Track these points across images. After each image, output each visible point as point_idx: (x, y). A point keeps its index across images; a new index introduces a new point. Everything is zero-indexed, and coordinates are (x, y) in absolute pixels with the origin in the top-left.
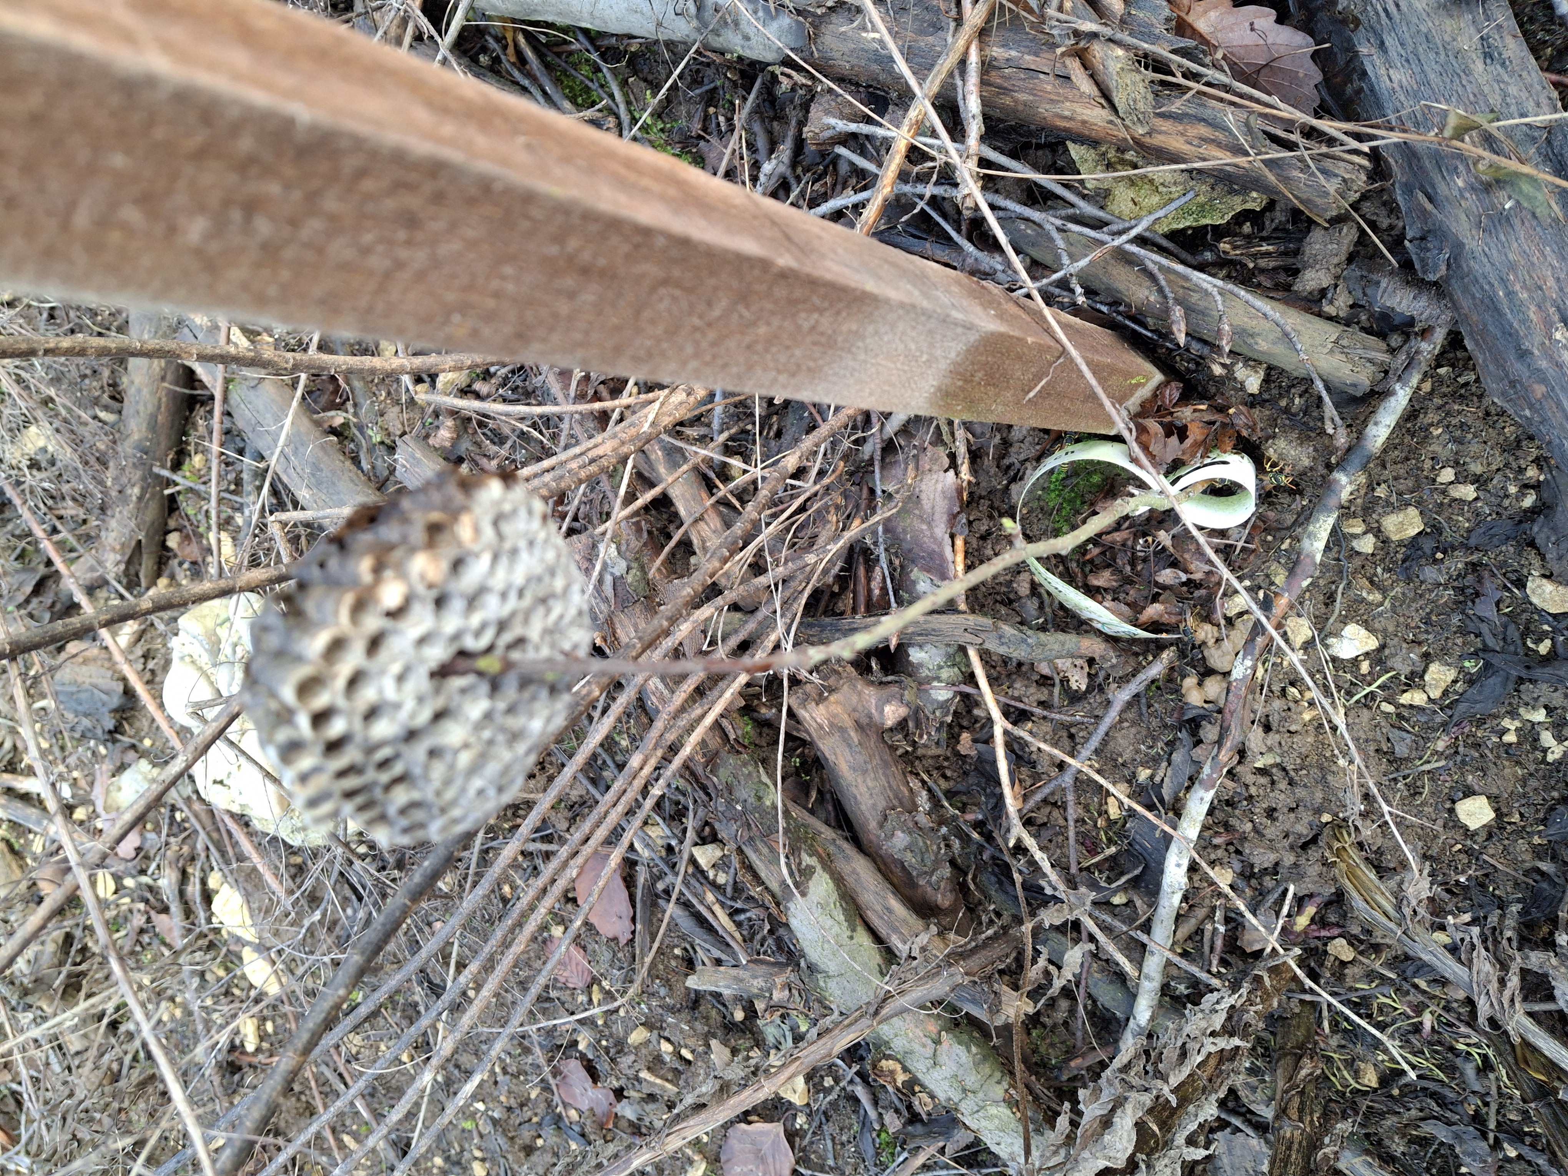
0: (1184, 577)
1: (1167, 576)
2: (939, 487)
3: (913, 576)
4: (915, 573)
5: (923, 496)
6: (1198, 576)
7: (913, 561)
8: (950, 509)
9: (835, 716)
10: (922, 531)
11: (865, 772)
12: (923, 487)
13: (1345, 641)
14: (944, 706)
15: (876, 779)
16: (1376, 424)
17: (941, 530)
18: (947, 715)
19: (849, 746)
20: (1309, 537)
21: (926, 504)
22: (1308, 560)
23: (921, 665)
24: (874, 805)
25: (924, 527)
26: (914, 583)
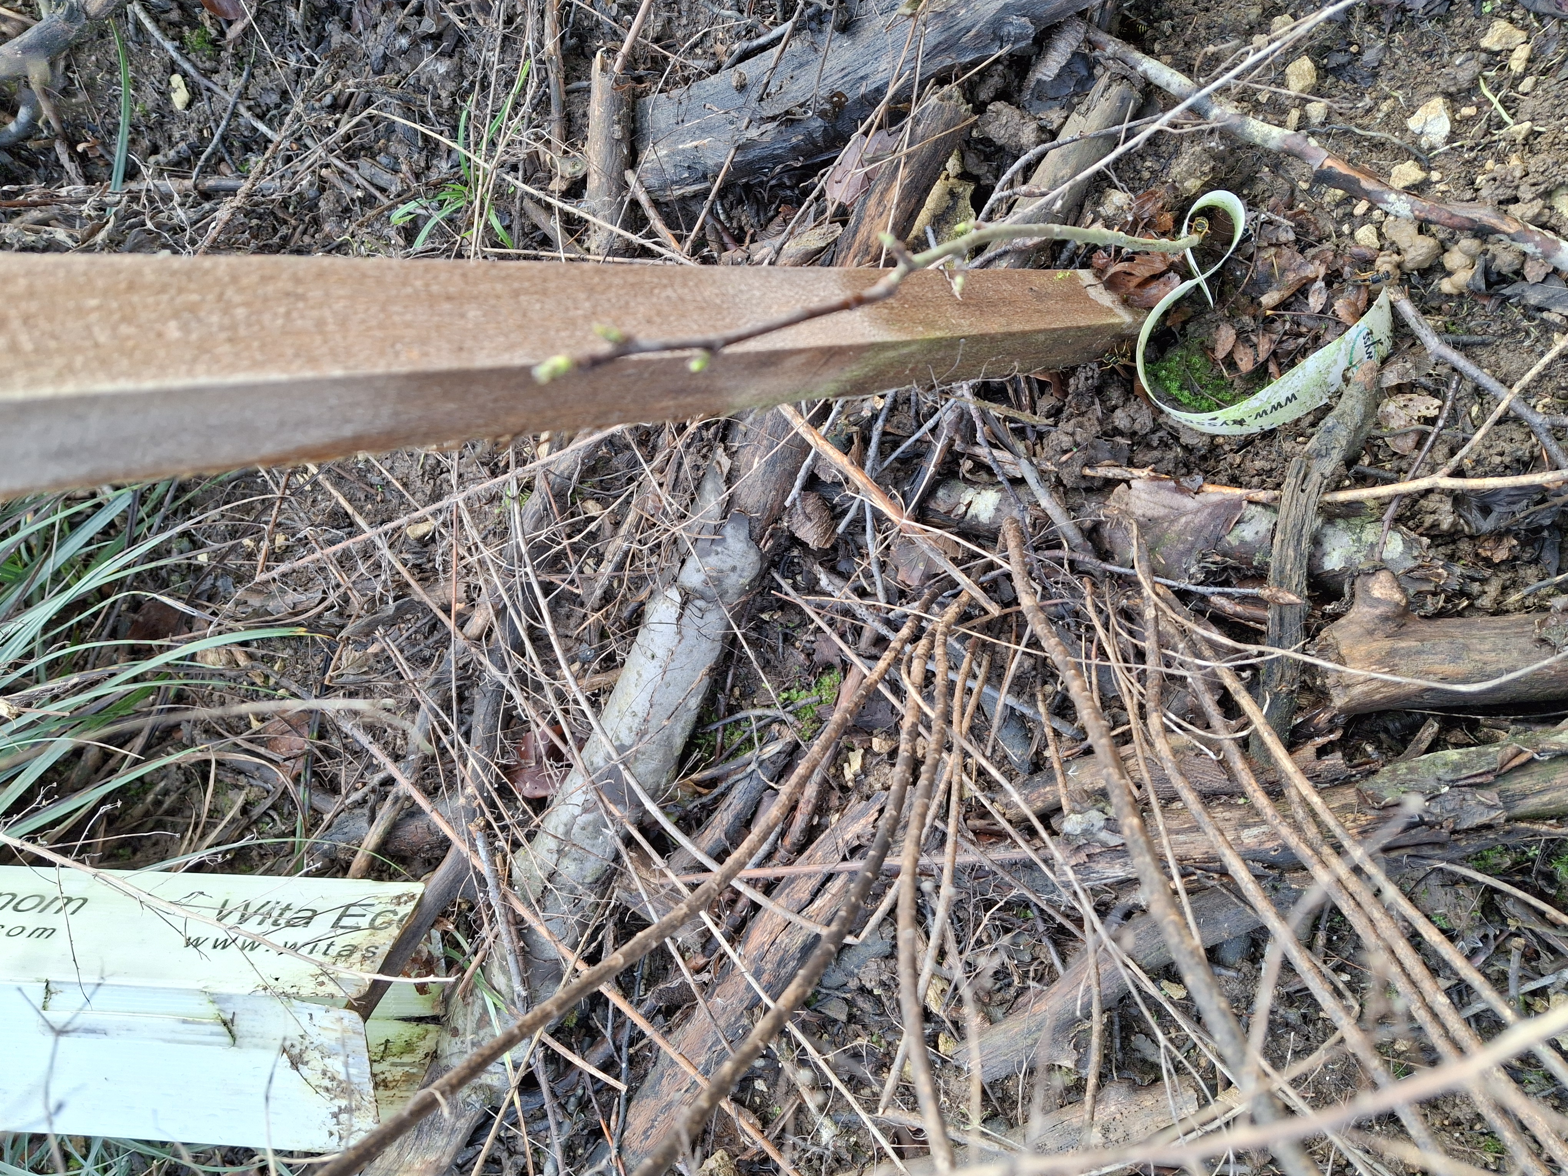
0: (1320, 284)
1: (1316, 301)
2: (1143, 496)
3: (1235, 543)
4: (1232, 540)
5: (1149, 513)
6: (1322, 271)
7: (1219, 539)
8: (1169, 489)
9: (1369, 655)
10: (1187, 523)
11: (1466, 647)
12: (1139, 512)
13: (1428, 129)
14: (1408, 544)
15: (1483, 639)
16: (1168, 85)
17: (1189, 503)
18: (1420, 543)
19: (1419, 652)
20: (1266, 141)
21: (1160, 512)
22: (1289, 142)
23: (1348, 559)
24: (1521, 651)
25: (1183, 520)
26: (1243, 542)
